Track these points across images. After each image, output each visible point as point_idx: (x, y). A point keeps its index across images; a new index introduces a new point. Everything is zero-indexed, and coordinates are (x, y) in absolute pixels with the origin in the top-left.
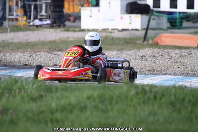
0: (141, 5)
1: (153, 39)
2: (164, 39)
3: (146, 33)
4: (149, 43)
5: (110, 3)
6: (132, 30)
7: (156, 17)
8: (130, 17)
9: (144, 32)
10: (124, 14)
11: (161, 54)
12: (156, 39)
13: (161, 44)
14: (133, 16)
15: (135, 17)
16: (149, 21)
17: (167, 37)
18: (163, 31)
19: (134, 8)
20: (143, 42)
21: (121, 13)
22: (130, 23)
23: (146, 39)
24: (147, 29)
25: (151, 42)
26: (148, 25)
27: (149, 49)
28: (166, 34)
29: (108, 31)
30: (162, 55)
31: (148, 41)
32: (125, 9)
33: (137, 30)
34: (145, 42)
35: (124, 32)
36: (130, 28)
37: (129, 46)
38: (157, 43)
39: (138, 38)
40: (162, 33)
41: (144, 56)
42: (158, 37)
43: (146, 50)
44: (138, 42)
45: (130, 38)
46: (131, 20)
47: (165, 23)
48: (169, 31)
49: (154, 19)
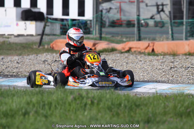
0: (35, 12)
1: (48, 44)
2: (59, 44)
3: (42, 38)
4: (44, 48)
5: (6, 10)
6: (28, 35)
7: (49, 24)
8: (25, 23)
9: (39, 37)
10: (19, 20)
12: (51, 44)
13: (56, 49)
14: (28, 23)
15: (30, 23)
16: (44, 28)
17: (62, 43)
19: (29, 15)
20: (39, 47)
21: (17, 20)
22: (25, 29)
23: (42, 44)
24: (43, 34)
25: (46, 47)
26: (43, 31)
27: (47, 53)
29: (4, 36)
31: (44, 46)
32: (20, 16)
33: (32, 35)
34: (41, 47)
35: (21, 38)
36: (25, 34)
37: (26, 51)
38: (53, 48)
39: (33, 43)
40: (56, 39)
42: (53, 43)
43: (45, 54)
44: (35, 47)
45: (26, 44)
46: (26, 26)
47: (58, 29)
48: (62, 36)
49: (48, 26)
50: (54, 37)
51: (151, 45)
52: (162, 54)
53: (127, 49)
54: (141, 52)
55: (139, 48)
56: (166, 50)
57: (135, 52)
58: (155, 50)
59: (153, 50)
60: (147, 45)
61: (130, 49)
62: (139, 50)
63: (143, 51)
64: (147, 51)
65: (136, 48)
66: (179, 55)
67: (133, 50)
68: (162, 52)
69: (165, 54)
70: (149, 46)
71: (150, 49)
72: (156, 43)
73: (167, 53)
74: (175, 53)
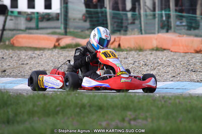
1: (9, 40)
2: (20, 40)
3: (2, 34)
4: (5, 44)
7: (13, 18)
11: (11, 56)
12: (12, 40)
13: (17, 45)
16: (5, 22)
17: (23, 38)
18: (20, 32)
23: (3, 40)
24: (4, 29)
25: (7, 43)
26: (4, 26)
28: (23, 35)
30: (12, 57)
31: (5, 42)
34: (2, 43)
38: (13, 44)
40: (19, 34)
42: (14, 38)
47: (22, 23)
48: (28, 31)
49: (11, 20)
50: (18, 32)
51: (117, 39)
52: (128, 49)
56: (133, 45)
58: (122, 45)
59: (119, 45)
60: (113, 40)
64: (112, 46)
66: (146, 50)
68: (128, 47)
69: (131, 50)
70: (115, 40)
71: (116, 44)
72: (123, 37)
73: (134, 48)
74: (142, 48)
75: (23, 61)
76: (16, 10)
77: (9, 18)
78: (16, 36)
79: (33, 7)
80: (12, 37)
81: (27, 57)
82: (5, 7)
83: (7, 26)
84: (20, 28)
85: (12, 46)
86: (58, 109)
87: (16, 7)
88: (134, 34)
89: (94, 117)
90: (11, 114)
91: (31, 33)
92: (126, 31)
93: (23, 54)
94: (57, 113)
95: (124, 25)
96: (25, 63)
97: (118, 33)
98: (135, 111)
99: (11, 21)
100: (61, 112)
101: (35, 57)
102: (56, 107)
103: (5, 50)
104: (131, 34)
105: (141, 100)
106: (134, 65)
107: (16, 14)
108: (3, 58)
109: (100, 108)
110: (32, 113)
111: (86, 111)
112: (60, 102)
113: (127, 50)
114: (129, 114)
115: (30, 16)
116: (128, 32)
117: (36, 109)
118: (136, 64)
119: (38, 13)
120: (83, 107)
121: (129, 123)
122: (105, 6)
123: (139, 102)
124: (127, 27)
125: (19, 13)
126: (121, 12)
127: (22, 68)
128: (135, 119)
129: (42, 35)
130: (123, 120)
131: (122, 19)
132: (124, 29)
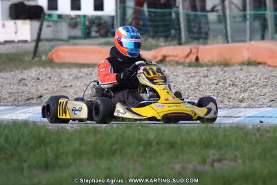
0: (30, 7)
1: (46, 54)
2: (61, 54)
3: (37, 46)
4: (41, 60)
6: (19, 41)
7: (51, 24)
8: (15, 23)
9: (34, 44)
10: (7, 20)
11: (49, 75)
12: (50, 54)
13: (57, 60)
14: (19, 22)
15: (22, 24)
16: (40, 29)
17: (65, 51)
18: (62, 43)
19: (20, 12)
20: (33, 58)
21: (3, 19)
22: (16, 33)
23: (37, 55)
24: (38, 40)
25: (44, 58)
26: (39, 35)
27: (37, 68)
28: (65, 47)
30: (50, 78)
31: (40, 57)
32: (7, 12)
33: (25, 41)
34: (36, 59)
35: (8, 46)
36: (16, 40)
37: (11, 65)
38: (52, 59)
39: (26, 53)
40: (60, 45)
41: (24, 79)
42: (53, 51)
43: (34, 70)
44: (27, 59)
45: (15, 54)
46: (16, 28)
47: (64, 31)
48: (71, 41)
49: (49, 26)
50: (58, 43)
51: (194, 51)
52: (209, 64)
53: (159, 58)
54: (180, 62)
55: (177, 56)
56: (215, 58)
57: (170, 61)
58: (200, 58)
59: (197, 59)
60: (188, 51)
61: (165, 57)
62: (177, 59)
63: (182, 60)
64: (187, 60)
65: (173, 56)
66: (234, 65)
67: (168, 59)
68: (209, 61)
69: (213, 65)
70: (191, 52)
71: (193, 57)
72: (202, 48)
73: (217, 62)
74: (228, 61)
75: (65, 83)
76: (55, 13)
77: (45, 23)
78: (56, 48)
79: (79, 9)
80: (50, 50)
81: (71, 78)
82: (40, 9)
83: (43, 36)
84: (60, 37)
85: (50, 63)
86: (114, 147)
87: (56, 8)
88: (218, 43)
89: (163, 158)
90: (51, 156)
91: (76, 44)
92: (206, 38)
93: (66, 73)
94: (113, 153)
95: (204, 30)
96: (69, 84)
97: (196, 42)
98: (220, 148)
99: (48, 28)
100: (118, 152)
101: (81, 77)
102: (112, 145)
103: (41, 68)
104: (213, 43)
105: (227, 133)
106: (217, 86)
107: (55, 18)
108: (38, 79)
109: (172, 145)
110: (78, 154)
111: (153, 149)
112: (117, 138)
113: (207, 66)
114: (212, 154)
115: (74, 20)
116: (209, 41)
117: (84, 148)
118: (221, 84)
119: (85, 16)
120: (148, 144)
121: (213, 166)
122: (177, 5)
123: (225, 136)
124: (207, 34)
125: (60, 16)
126: (199, 13)
127: (65, 92)
128: (219, 160)
129: (91, 47)
130: (204, 161)
131: (200, 23)
132: (203, 35)
